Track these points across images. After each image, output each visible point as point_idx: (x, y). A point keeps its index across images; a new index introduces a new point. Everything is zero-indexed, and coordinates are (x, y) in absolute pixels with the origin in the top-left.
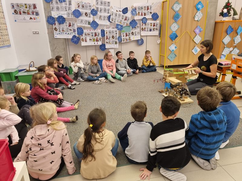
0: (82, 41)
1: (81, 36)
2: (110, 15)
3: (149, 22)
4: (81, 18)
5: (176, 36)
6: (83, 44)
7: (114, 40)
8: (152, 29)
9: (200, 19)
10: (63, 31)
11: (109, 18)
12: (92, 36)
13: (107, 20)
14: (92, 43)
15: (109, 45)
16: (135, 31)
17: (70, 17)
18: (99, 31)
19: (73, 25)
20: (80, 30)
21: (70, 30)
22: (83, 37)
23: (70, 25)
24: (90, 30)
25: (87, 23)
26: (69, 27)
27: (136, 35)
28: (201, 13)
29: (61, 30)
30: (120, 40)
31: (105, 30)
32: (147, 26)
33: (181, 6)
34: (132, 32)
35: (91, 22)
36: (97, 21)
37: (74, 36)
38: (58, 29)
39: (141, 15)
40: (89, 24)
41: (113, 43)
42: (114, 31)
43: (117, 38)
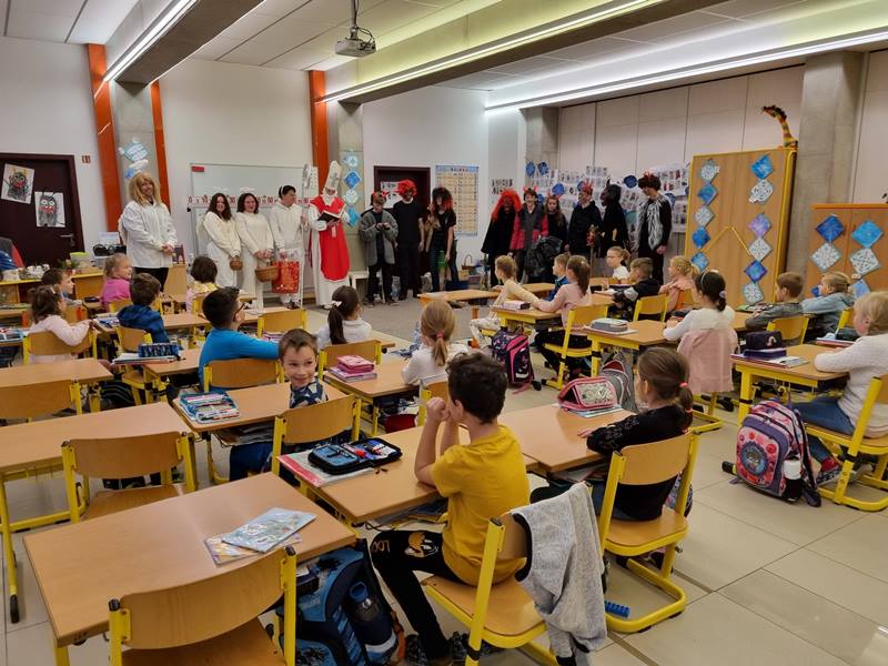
3: (680, 203)
5: (707, 239)
9: (765, 198)
28: (767, 184)
33: (717, 169)
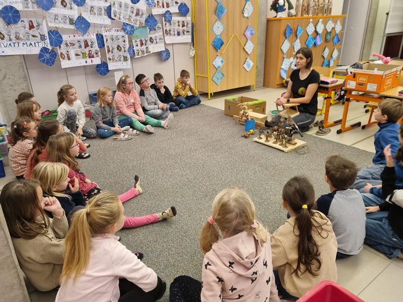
0: (61, 59)
1: (58, 47)
2: (110, 6)
3: (175, 19)
4: (53, 11)
5: (222, 44)
6: (65, 64)
7: (122, 53)
8: (181, 31)
9: (250, 14)
10: (17, 38)
11: (108, 11)
12: (80, 47)
13: (105, 15)
14: (81, 62)
15: (114, 64)
16: (155, 35)
17: (30, 9)
18: (92, 37)
19: (39, 25)
20: (56, 36)
21: (34, 36)
22: (63, 49)
23: (31, 27)
24: (74, 36)
25: (68, 20)
26: (30, 29)
27: (157, 43)
28: (251, 5)
29: (13, 37)
30: (132, 52)
31: (104, 34)
32: (172, 27)
34: (151, 38)
35: (75, 18)
36: (87, 16)
37: (44, 50)
38: (6, 36)
39: (162, 6)
40: (71, 24)
41: (120, 60)
42: (120, 37)
43: (126, 49)
